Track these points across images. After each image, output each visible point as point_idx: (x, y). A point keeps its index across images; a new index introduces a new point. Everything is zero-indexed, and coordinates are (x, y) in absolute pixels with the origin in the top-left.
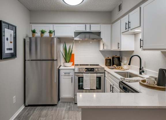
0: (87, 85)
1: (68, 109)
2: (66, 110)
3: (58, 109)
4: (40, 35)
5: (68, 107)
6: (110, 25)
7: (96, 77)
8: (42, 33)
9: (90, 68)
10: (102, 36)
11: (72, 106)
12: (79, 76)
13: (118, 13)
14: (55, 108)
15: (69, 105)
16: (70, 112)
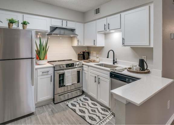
0: (69, 81)
1: (51, 112)
2: (49, 115)
3: (38, 117)
4: (8, 26)
5: (50, 110)
6: (83, 24)
7: (76, 71)
8: (11, 23)
9: (70, 64)
10: (77, 32)
11: (53, 107)
12: (60, 74)
13: (94, 15)
14: (33, 117)
15: (50, 107)
16: (56, 115)
